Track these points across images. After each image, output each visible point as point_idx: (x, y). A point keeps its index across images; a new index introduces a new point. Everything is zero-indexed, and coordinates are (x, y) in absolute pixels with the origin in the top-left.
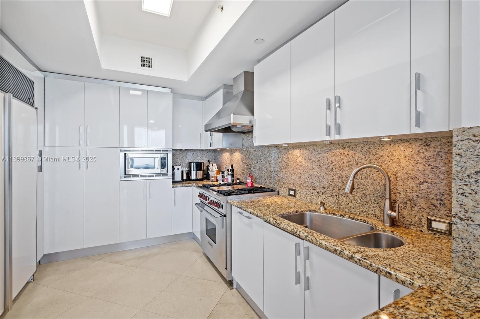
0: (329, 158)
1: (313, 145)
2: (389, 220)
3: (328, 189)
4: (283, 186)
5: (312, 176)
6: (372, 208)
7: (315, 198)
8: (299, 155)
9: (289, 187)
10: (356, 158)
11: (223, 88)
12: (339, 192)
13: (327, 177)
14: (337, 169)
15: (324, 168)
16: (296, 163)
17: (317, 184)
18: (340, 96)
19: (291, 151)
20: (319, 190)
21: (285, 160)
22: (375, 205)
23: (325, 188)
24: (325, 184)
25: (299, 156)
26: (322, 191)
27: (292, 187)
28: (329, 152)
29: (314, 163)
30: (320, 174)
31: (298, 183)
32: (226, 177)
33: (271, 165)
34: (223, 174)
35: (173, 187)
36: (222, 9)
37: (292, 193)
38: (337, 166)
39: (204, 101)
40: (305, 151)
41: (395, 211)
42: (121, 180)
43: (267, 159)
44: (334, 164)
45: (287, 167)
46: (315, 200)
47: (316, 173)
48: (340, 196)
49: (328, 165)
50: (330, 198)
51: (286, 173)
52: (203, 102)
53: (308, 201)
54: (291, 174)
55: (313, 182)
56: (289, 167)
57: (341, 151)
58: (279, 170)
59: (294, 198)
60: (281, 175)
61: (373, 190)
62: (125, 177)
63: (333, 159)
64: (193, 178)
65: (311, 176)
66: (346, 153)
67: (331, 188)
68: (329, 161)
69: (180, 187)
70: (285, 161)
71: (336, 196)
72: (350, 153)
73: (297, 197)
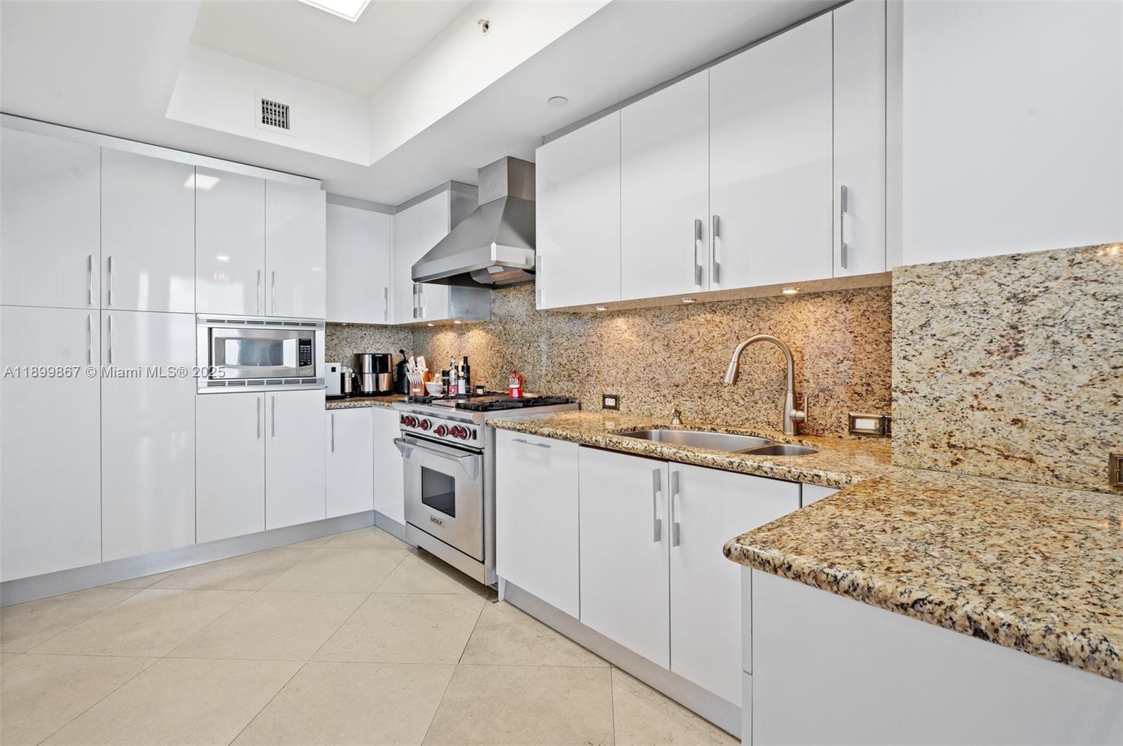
0: (685, 330)
1: (655, 308)
2: (792, 426)
3: (685, 388)
4: (591, 391)
5: (653, 367)
6: (763, 412)
7: (659, 406)
8: (624, 327)
9: (605, 392)
10: (736, 328)
11: (450, 188)
12: (705, 390)
13: (682, 366)
14: (701, 350)
15: (676, 349)
16: (618, 344)
17: (662, 380)
18: (721, 217)
19: (609, 322)
20: (666, 392)
21: (595, 339)
22: (768, 406)
23: (677, 386)
24: (678, 378)
25: (626, 331)
26: (673, 392)
27: (609, 391)
28: (686, 320)
29: (656, 341)
30: (668, 360)
31: (624, 382)
32: (453, 383)
33: (562, 352)
34: (446, 378)
35: (327, 409)
36: (487, 26)
37: (610, 402)
38: (702, 344)
39: (393, 214)
40: (637, 320)
41: (802, 410)
42: (199, 392)
43: (553, 340)
44: (695, 341)
45: (598, 352)
46: (657, 410)
47: (660, 360)
48: (707, 397)
49: (684, 344)
50: (687, 403)
51: (597, 365)
52: (391, 216)
53: (643, 413)
54: (608, 365)
55: (654, 378)
56: (603, 353)
57: (709, 316)
58: (580, 360)
59: (615, 411)
60: (585, 370)
61: (766, 381)
62: (210, 385)
63: (694, 332)
64: (366, 390)
65: (650, 366)
66: (717, 319)
67: (690, 386)
68: (686, 336)
69: (345, 408)
70: (594, 342)
71: (700, 398)
72: (725, 319)
73: (622, 408)
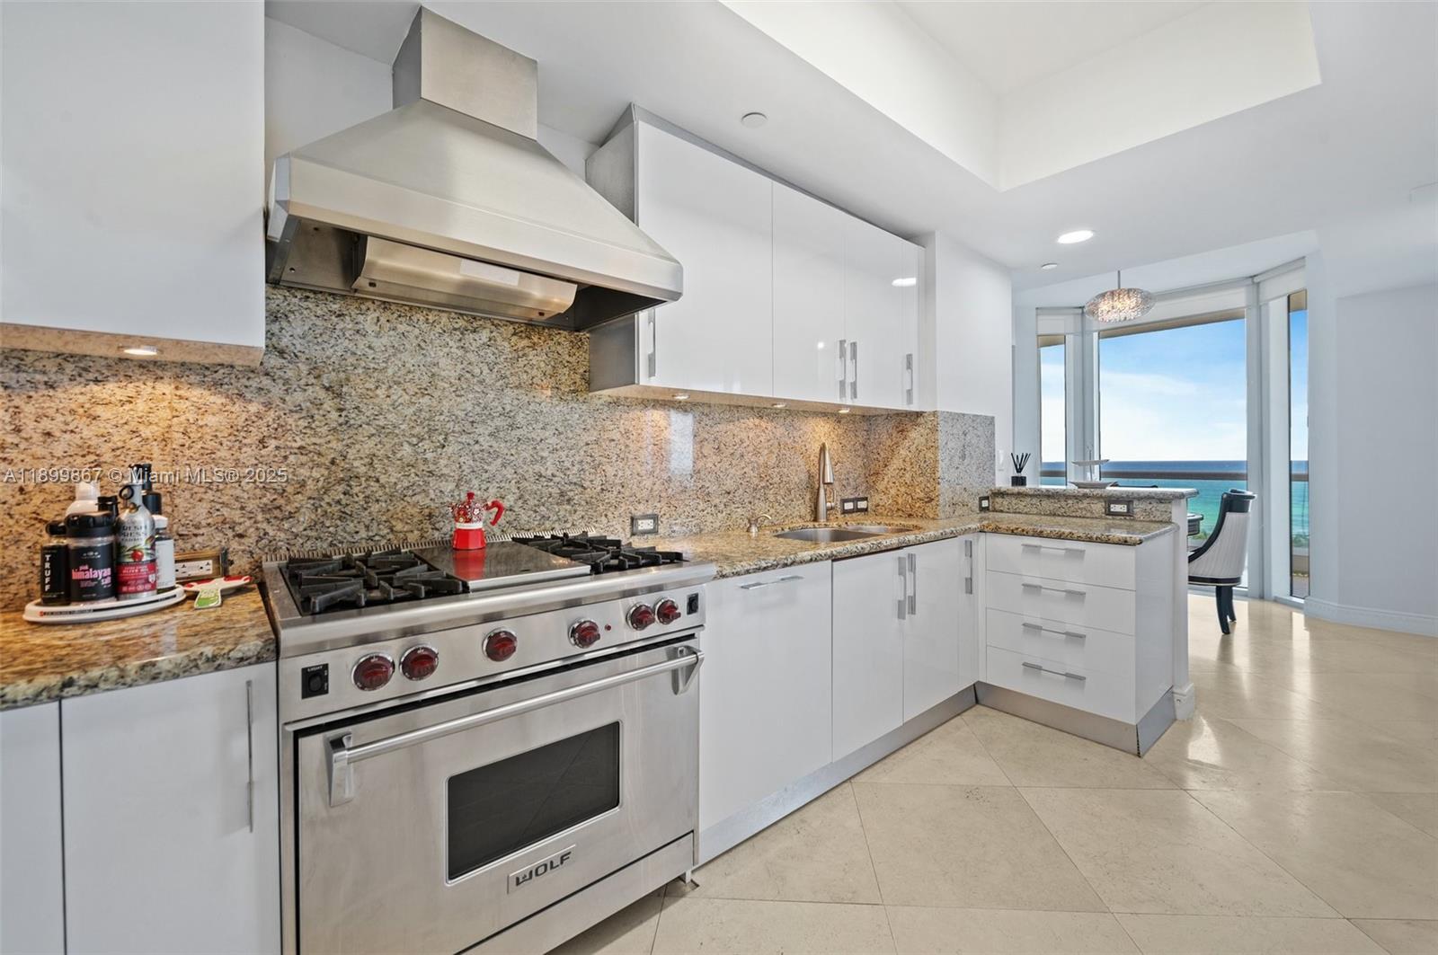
0: (736, 432)
1: (703, 404)
3: (736, 495)
4: (609, 514)
5: (702, 473)
6: (797, 508)
7: (710, 518)
9: (633, 511)
10: (778, 435)
12: (754, 495)
13: (733, 471)
14: (750, 454)
15: (727, 452)
16: (655, 445)
17: (712, 489)
18: (856, 343)
19: (639, 413)
20: (717, 501)
21: (616, 435)
22: (799, 502)
23: (729, 493)
24: (729, 484)
25: (666, 428)
26: (725, 500)
27: (641, 509)
28: (737, 423)
29: (706, 443)
30: (719, 465)
31: (663, 494)
33: (545, 454)
37: (646, 525)
38: (751, 448)
43: (518, 433)
44: (745, 445)
45: (622, 456)
46: (708, 524)
47: (710, 465)
48: (757, 501)
49: (735, 448)
50: (739, 510)
51: (620, 473)
53: (691, 531)
54: (638, 474)
55: (703, 486)
56: (631, 456)
57: (757, 421)
58: (586, 467)
59: (653, 536)
60: (597, 482)
61: (798, 481)
63: (743, 435)
65: (699, 472)
66: (764, 425)
67: (741, 491)
68: (737, 440)
70: (613, 440)
71: (750, 503)
72: (770, 426)
73: (661, 530)
